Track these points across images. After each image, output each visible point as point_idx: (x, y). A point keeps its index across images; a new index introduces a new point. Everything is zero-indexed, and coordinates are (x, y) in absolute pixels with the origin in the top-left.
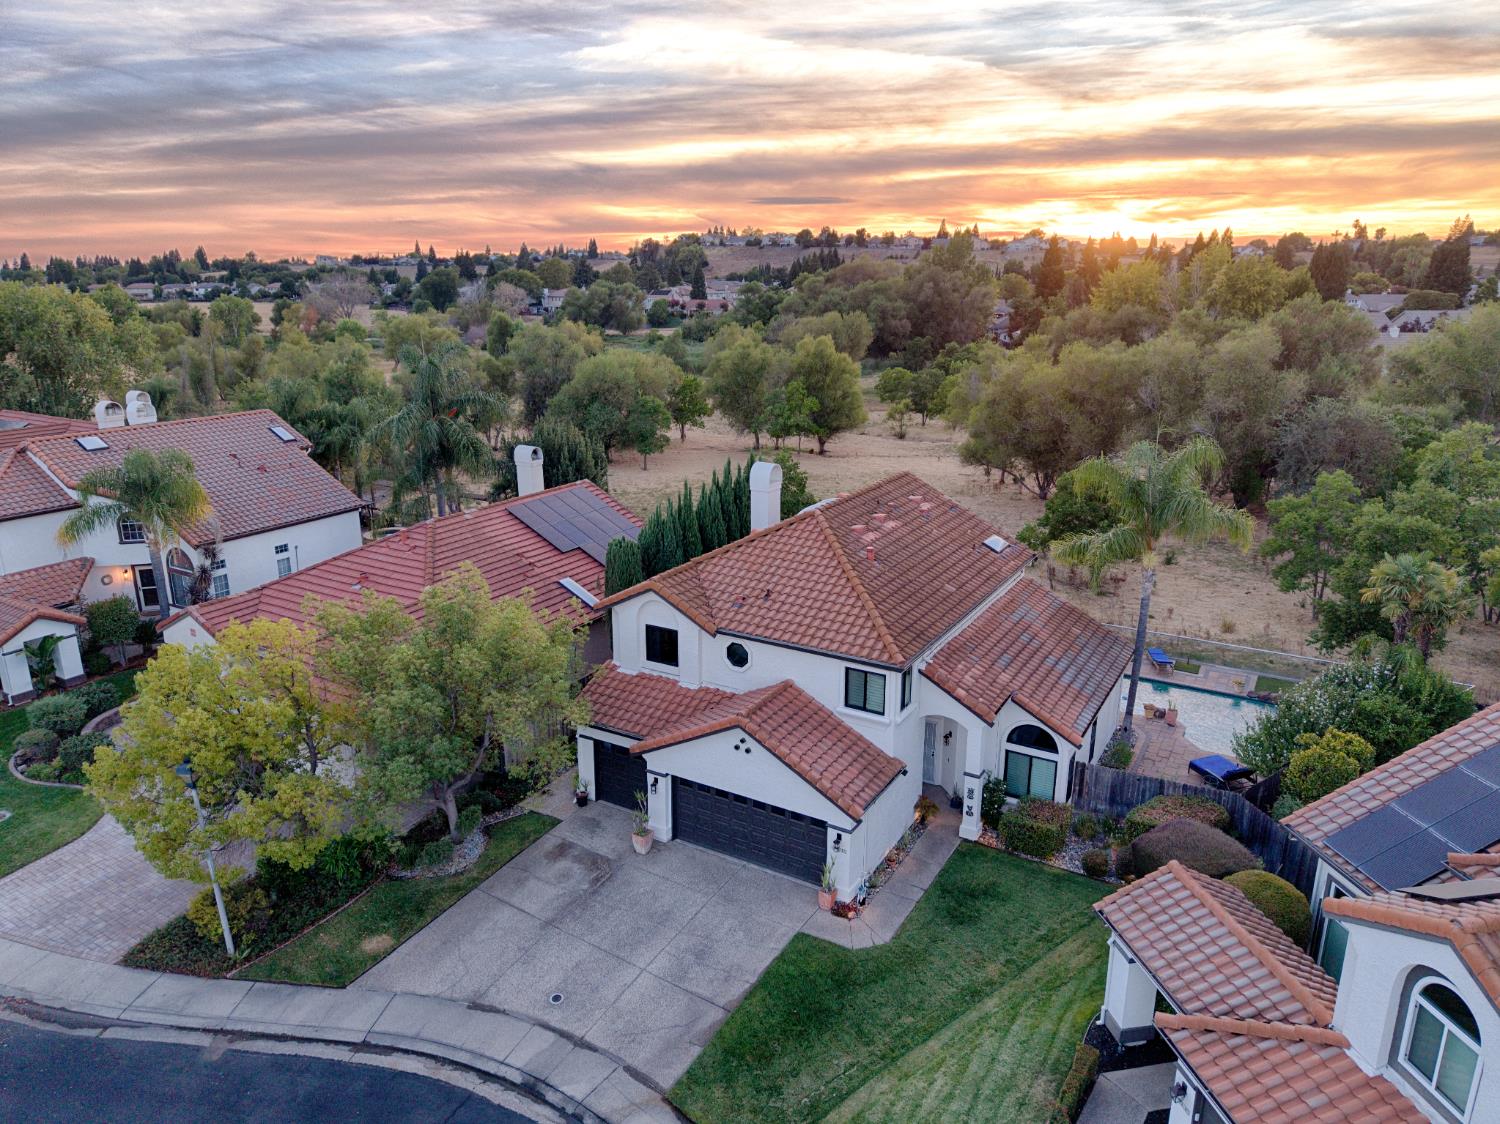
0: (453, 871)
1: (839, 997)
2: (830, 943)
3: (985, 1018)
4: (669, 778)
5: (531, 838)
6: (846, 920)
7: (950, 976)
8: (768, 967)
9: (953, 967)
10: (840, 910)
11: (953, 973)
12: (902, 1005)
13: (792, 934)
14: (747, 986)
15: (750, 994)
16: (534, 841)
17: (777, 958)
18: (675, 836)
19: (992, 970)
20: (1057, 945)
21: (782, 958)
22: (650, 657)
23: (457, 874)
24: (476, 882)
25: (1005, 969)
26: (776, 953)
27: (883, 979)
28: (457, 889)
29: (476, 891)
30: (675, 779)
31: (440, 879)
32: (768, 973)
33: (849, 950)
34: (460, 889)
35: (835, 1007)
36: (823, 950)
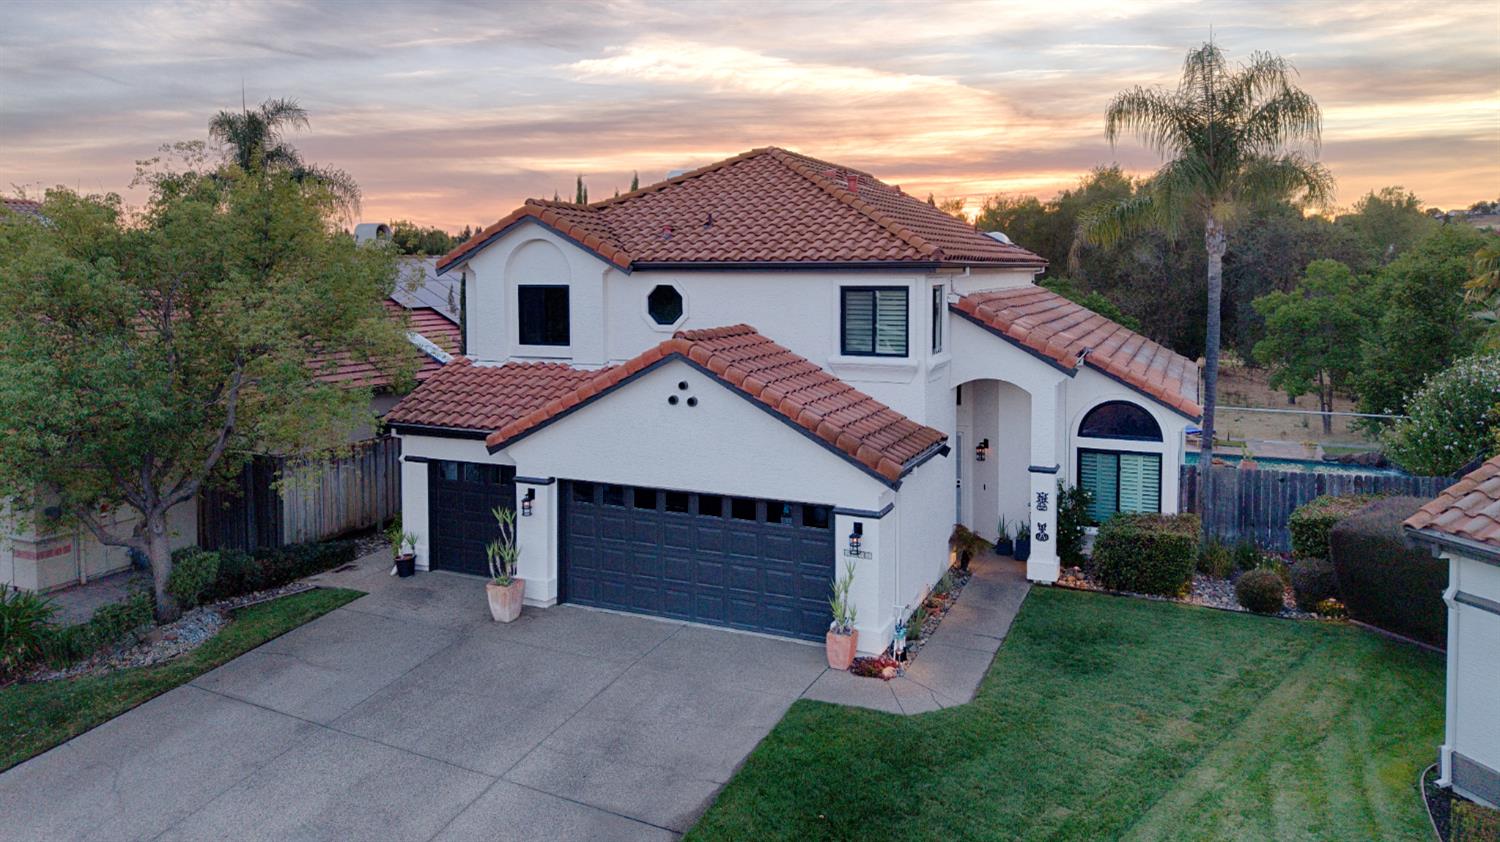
0: (149, 660)
1: (905, 786)
2: (863, 710)
3: (1207, 799)
4: (555, 486)
5: (309, 615)
6: (878, 681)
7: (1105, 741)
8: (750, 754)
9: (1103, 726)
10: (865, 668)
11: (1109, 737)
12: (1036, 788)
13: (787, 705)
14: (714, 788)
15: (723, 796)
16: (313, 618)
17: (767, 738)
18: (563, 596)
19: (1175, 730)
20: (1267, 691)
21: (776, 735)
22: (524, 340)
23: (155, 665)
24: (187, 675)
25: (1200, 727)
26: (765, 733)
27: (982, 752)
28: (149, 684)
29: (184, 688)
30: (564, 485)
31: (118, 673)
32: (752, 761)
33: (901, 717)
34: (151, 687)
35: (902, 803)
36: (855, 720)
